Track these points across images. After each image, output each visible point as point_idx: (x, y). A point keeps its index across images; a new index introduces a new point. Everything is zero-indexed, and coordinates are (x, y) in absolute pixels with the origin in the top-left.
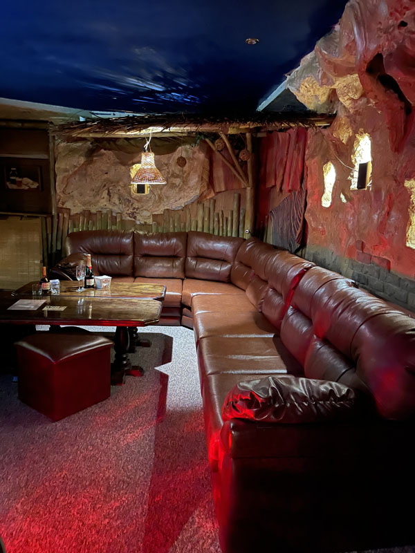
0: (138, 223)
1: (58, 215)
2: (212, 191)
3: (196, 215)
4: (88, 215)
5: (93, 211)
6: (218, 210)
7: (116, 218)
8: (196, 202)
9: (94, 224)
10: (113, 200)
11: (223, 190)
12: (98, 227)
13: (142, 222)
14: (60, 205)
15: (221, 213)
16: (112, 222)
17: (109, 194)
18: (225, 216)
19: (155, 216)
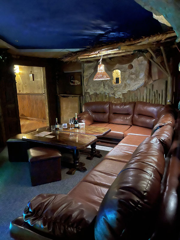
0: (116, 97)
1: (85, 95)
2: (152, 80)
3: (143, 93)
4: (96, 95)
5: (98, 93)
6: (155, 90)
7: (106, 95)
8: (143, 86)
9: (98, 99)
10: (105, 88)
11: (157, 79)
12: (100, 100)
13: (118, 97)
14: (86, 91)
15: (156, 92)
16: (105, 98)
17: (104, 85)
18: (158, 93)
19: (123, 94)
